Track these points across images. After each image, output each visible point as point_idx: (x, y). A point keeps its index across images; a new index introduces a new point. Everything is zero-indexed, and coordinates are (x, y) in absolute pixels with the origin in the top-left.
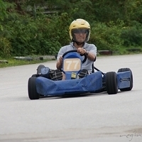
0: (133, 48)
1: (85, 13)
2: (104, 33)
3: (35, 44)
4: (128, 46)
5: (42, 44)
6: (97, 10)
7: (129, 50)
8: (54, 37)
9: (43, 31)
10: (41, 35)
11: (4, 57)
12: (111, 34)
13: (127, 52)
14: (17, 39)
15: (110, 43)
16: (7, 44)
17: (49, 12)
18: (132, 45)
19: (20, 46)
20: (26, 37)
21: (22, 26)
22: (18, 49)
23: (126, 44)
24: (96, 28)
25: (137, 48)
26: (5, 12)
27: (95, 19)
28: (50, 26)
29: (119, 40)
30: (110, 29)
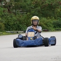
0: (58, 29)
1: (37, 13)
2: (45, 22)
3: (15, 26)
4: (56, 28)
5: (18, 26)
6: (43, 12)
7: (56, 30)
8: (24, 23)
9: (19, 21)
10: (18, 22)
11: (2, 31)
12: (48, 23)
13: (55, 30)
14: (7, 24)
15: (48, 26)
16: (3, 26)
17: (22, 12)
18: (57, 27)
19: (9, 27)
20: (11, 23)
21: (10, 18)
22: (8, 28)
23: (55, 27)
24: (42, 20)
25: (59, 29)
26: (2, 12)
27: (42, 16)
28: (22, 18)
29: (51, 25)
30: (48, 20)
